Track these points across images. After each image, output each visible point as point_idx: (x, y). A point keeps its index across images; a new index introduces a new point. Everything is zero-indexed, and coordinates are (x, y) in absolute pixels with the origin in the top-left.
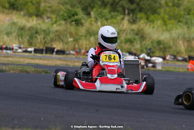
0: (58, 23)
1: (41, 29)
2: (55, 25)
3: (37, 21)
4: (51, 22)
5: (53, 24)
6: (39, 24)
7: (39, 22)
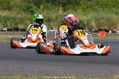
0: (21, 13)
1: (11, 17)
3: (8, 13)
4: (16, 13)
5: (18, 14)
6: (10, 14)
7: (9, 13)
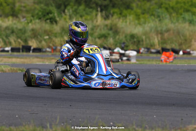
0: (33, 22)
2: (30, 24)
4: (26, 21)
5: (28, 23)
6: (15, 24)
